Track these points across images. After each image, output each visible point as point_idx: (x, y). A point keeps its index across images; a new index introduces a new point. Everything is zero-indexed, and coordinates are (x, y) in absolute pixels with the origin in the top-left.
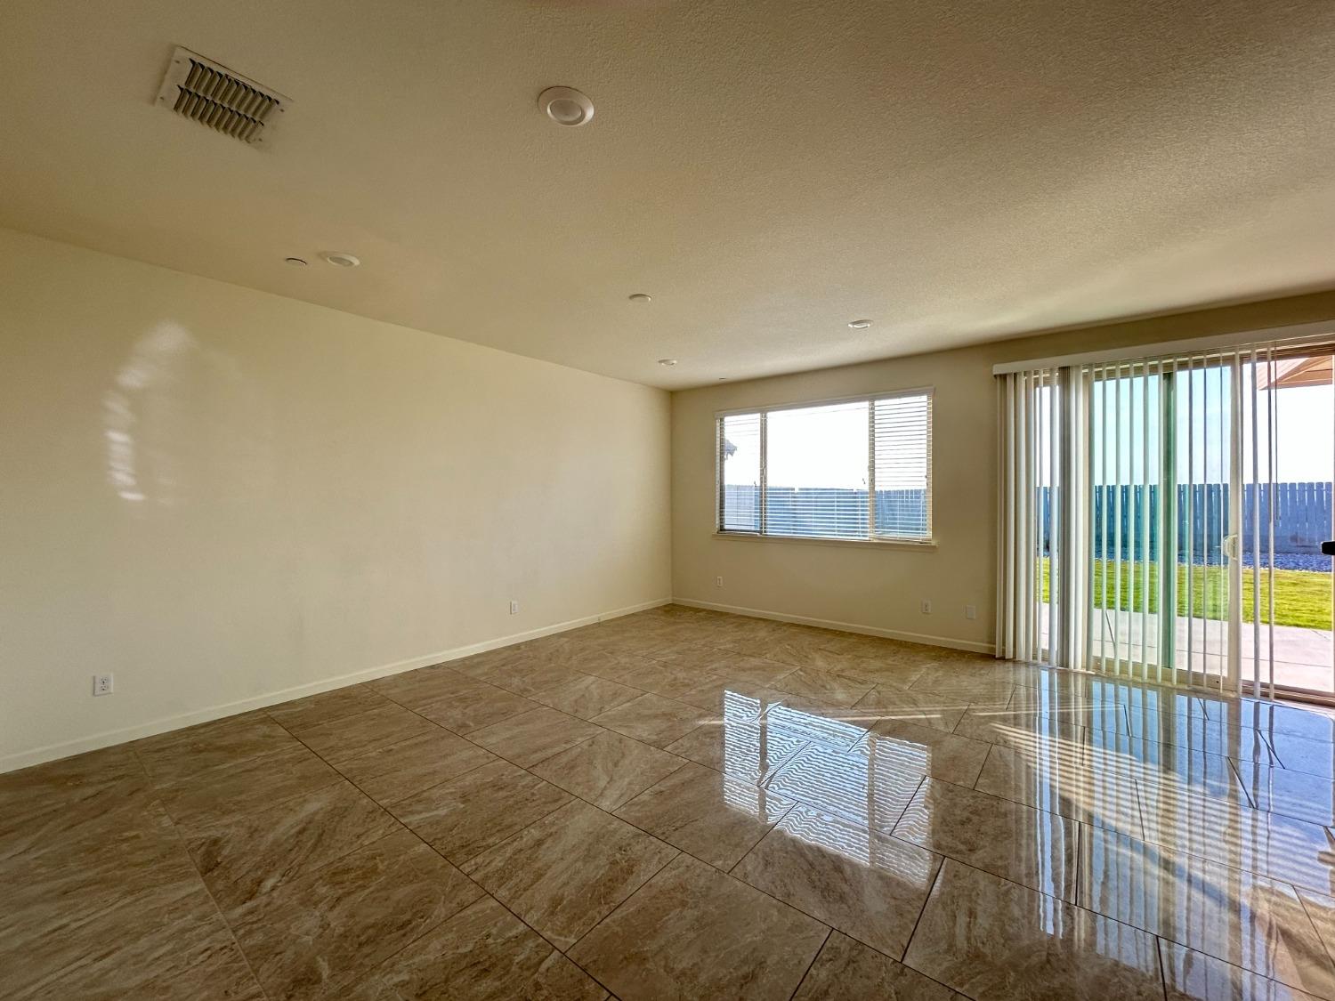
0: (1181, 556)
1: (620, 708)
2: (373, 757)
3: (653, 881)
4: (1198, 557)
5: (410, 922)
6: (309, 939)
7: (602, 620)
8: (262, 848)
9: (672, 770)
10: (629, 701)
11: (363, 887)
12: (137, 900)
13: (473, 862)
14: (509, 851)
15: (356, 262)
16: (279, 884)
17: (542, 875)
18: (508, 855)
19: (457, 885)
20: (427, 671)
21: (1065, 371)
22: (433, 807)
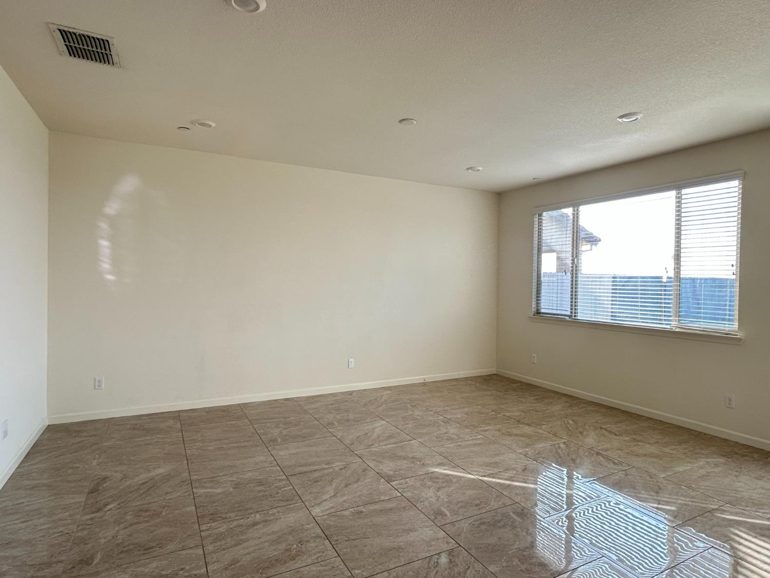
1: (384, 447)
2: (210, 450)
3: (302, 569)
5: (152, 547)
6: (103, 541)
7: (427, 381)
8: (121, 487)
9: (382, 498)
10: (394, 444)
11: (148, 521)
12: (55, 499)
13: (210, 525)
14: (235, 523)
15: (213, 125)
16: (113, 509)
17: (240, 544)
18: (231, 526)
19: (191, 535)
20: (282, 402)
22: (216, 487)
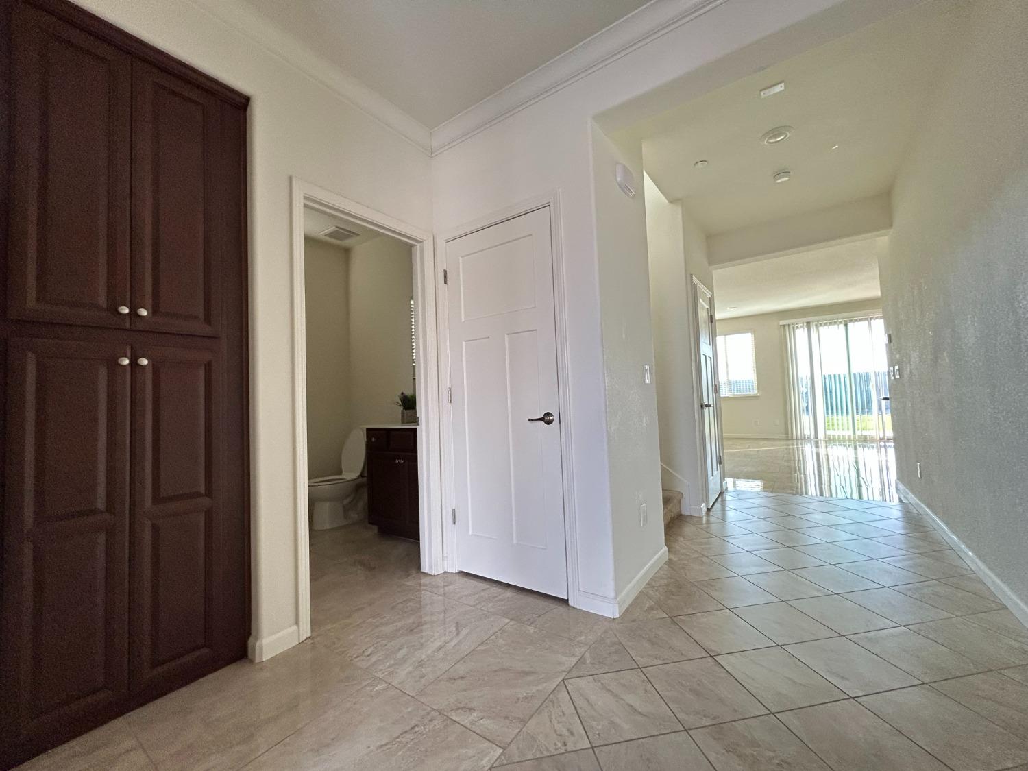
0: (857, 412)
4: (863, 412)
21: (808, 323)
